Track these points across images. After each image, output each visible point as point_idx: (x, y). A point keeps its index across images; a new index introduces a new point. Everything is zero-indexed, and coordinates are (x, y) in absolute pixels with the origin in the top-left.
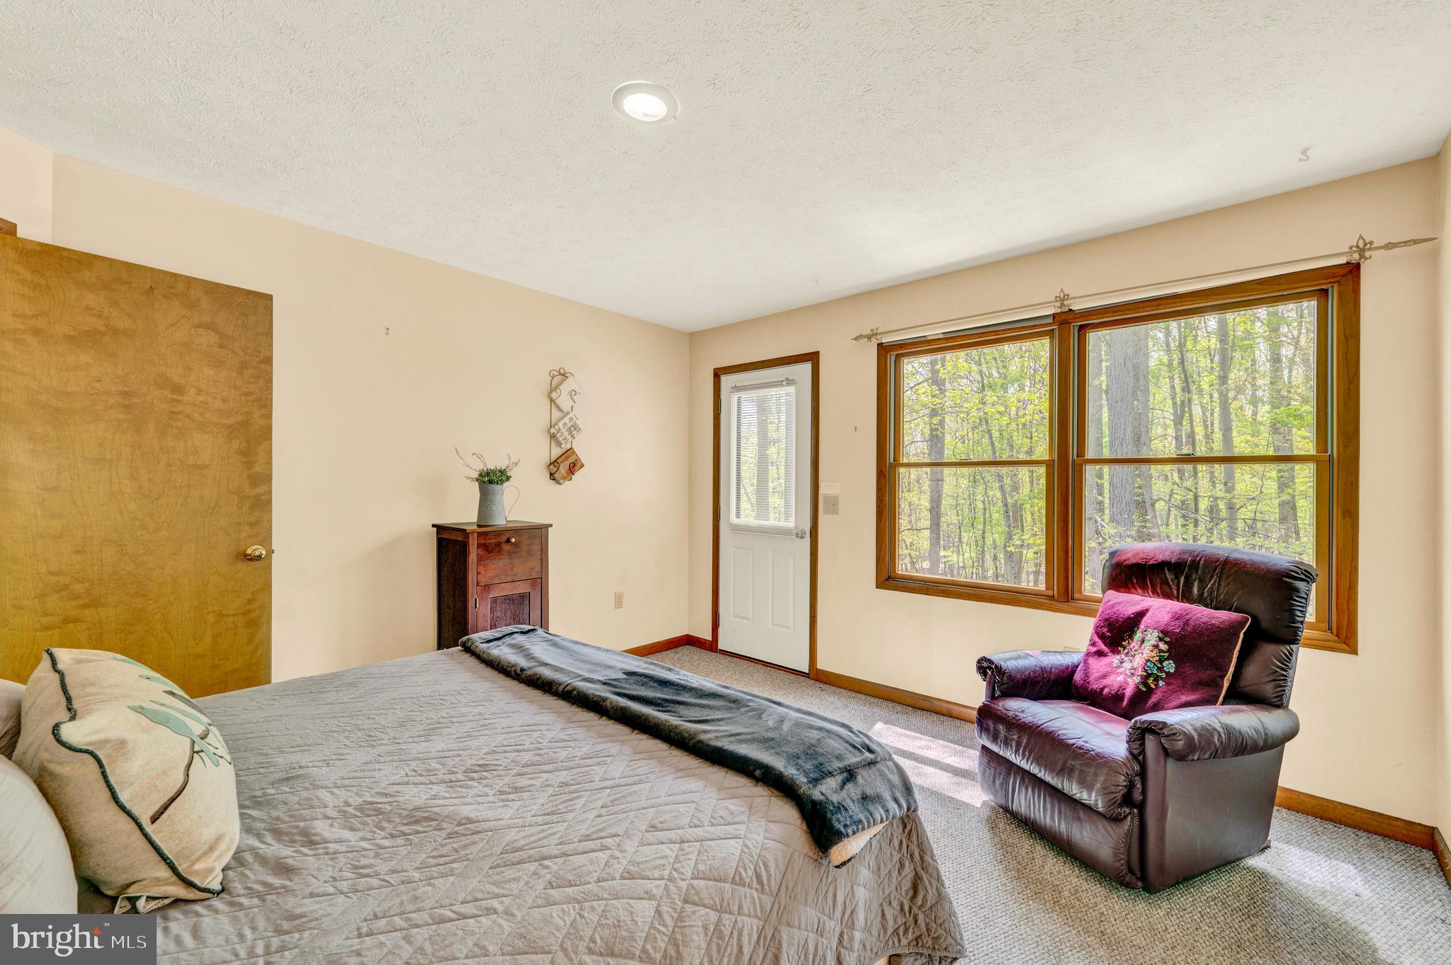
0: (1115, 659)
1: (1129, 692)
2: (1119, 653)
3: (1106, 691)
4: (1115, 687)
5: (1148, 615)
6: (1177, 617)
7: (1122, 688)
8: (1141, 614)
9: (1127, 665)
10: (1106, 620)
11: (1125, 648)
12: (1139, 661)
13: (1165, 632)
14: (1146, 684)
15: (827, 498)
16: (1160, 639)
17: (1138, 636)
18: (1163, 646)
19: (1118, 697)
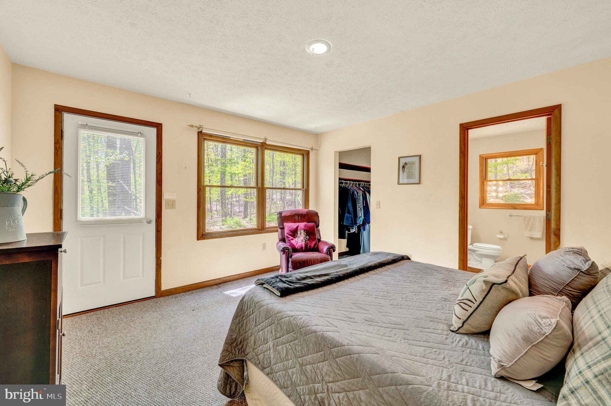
0: (296, 239)
1: (304, 246)
2: (296, 238)
3: (299, 247)
4: (300, 246)
5: (299, 227)
6: (305, 226)
7: (302, 245)
8: (297, 227)
9: (299, 240)
10: (290, 231)
11: (297, 236)
12: (302, 238)
13: (304, 230)
14: (306, 243)
15: (167, 201)
16: (304, 232)
17: (299, 232)
18: (305, 233)
19: (302, 248)
